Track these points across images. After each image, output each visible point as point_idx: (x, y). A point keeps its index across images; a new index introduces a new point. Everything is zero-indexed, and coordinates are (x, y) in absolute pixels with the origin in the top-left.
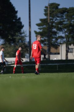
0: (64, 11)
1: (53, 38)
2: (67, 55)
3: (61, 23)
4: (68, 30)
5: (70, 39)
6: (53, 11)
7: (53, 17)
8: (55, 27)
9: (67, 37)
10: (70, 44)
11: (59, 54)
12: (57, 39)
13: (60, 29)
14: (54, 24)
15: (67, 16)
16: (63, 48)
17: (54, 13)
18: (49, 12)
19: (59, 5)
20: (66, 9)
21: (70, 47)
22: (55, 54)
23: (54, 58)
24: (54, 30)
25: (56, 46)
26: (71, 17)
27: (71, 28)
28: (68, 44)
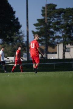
0: (61, 11)
1: (50, 38)
2: (64, 54)
3: (58, 23)
4: (66, 30)
5: (67, 39)
6: (50, 12)
7: (51, 18)
8: (52, 27)
9: (64, 36)
10: (67, 44)
11: (56, 53)
12: (54, 39)
13: (57, 29)
14: (51, 24)
15: (64, 16)
16: (60, 48)
17: (51, 14)
18: (46, 12)
19: (56, 6)
20: (63, 9)
21: (67, 46)
22: (53, 53)
23: (51, 57)
24: (52, 30)
25: (54, 46)
26: (68, 17)
27: (68, 28)
28: (65, 43)
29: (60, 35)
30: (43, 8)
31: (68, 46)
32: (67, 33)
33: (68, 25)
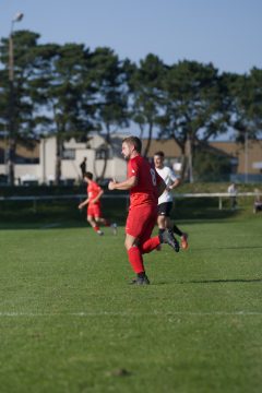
0: (51, 51)
1: (22, 121)
2: (59, 166)
3: (43, 83)
4: (63, 101)
5: (67, 126)
6: (23, 52)
7: (24, 67)
8: (27, 93)
9: (60, 119)
10: (68, 139)
11: (36, 161)
12: (32, 124)
13: (42, 99)
14: (25, 86)
15: (60, 65)
16: (48, 149)
17: (27, 56)
18: (11, 54)
19: (38, 36)
20: (57, 47)
21: (67, 145)
22: (28, 161)
23: (25, 174)
24: (27, 99)
25: (32, 143)
26: (70, 67)
27: (69, 96)
28: (62, 137)
29: (50, 115)
30: (5, 41)
31: (71, 144)
32: (67, 110)
33: (69, 89)
